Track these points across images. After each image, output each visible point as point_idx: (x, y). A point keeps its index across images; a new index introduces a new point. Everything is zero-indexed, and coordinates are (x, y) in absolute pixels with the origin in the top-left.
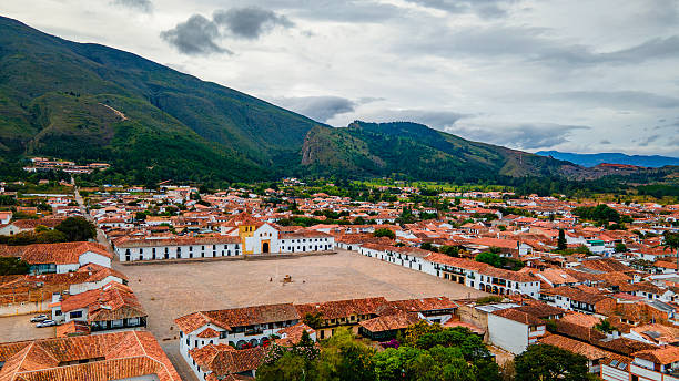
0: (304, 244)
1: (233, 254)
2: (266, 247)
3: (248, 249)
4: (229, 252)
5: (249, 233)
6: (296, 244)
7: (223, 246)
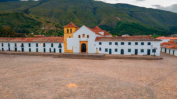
0: (122, 47)
1: (57, 51)
2: (84, 48)
3: (69, 48)
4: (55, 49)
5: (69, 35)
6: (113, 47)
7: (50, 44)
